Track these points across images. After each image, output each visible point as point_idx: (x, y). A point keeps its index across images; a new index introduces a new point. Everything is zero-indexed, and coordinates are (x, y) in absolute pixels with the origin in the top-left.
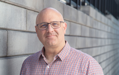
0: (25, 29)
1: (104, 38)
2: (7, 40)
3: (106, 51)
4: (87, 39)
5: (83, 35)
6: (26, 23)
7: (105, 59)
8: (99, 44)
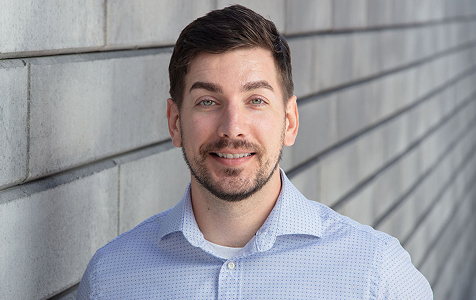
0: (99, 44)
1: (431, 23)
2: (26, 106)
3: (439, 82)
4: (356, 38)
5: (339, 26)
6: (102, 14)
7: (435, 119)
8: (410, 56)
